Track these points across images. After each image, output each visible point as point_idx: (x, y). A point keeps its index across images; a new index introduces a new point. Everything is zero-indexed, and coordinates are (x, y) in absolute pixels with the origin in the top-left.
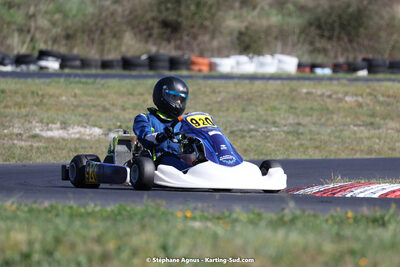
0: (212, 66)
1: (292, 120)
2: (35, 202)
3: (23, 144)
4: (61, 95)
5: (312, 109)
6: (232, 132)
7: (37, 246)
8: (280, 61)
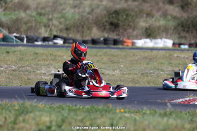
0: (133, 44)
1: (170, 68)
2: (53, 104)
3: (46, 78)
4: (64, 56)
5: (179, 64)
6: (142, 74)
7: (54, 123)
8: (165, 42)
